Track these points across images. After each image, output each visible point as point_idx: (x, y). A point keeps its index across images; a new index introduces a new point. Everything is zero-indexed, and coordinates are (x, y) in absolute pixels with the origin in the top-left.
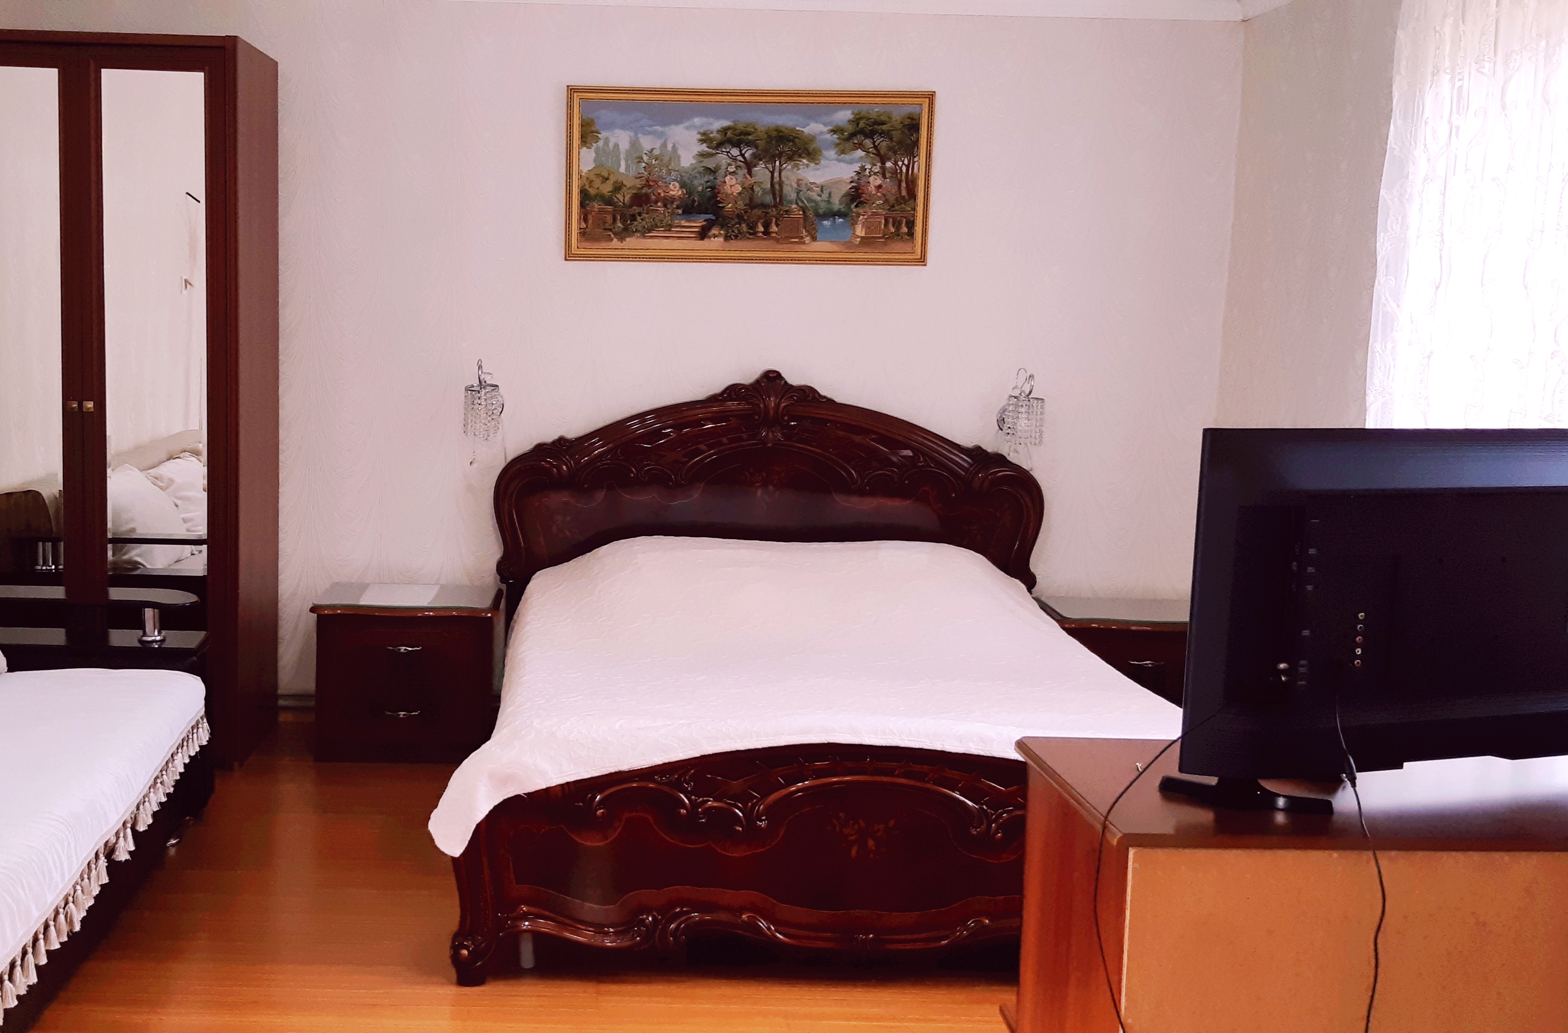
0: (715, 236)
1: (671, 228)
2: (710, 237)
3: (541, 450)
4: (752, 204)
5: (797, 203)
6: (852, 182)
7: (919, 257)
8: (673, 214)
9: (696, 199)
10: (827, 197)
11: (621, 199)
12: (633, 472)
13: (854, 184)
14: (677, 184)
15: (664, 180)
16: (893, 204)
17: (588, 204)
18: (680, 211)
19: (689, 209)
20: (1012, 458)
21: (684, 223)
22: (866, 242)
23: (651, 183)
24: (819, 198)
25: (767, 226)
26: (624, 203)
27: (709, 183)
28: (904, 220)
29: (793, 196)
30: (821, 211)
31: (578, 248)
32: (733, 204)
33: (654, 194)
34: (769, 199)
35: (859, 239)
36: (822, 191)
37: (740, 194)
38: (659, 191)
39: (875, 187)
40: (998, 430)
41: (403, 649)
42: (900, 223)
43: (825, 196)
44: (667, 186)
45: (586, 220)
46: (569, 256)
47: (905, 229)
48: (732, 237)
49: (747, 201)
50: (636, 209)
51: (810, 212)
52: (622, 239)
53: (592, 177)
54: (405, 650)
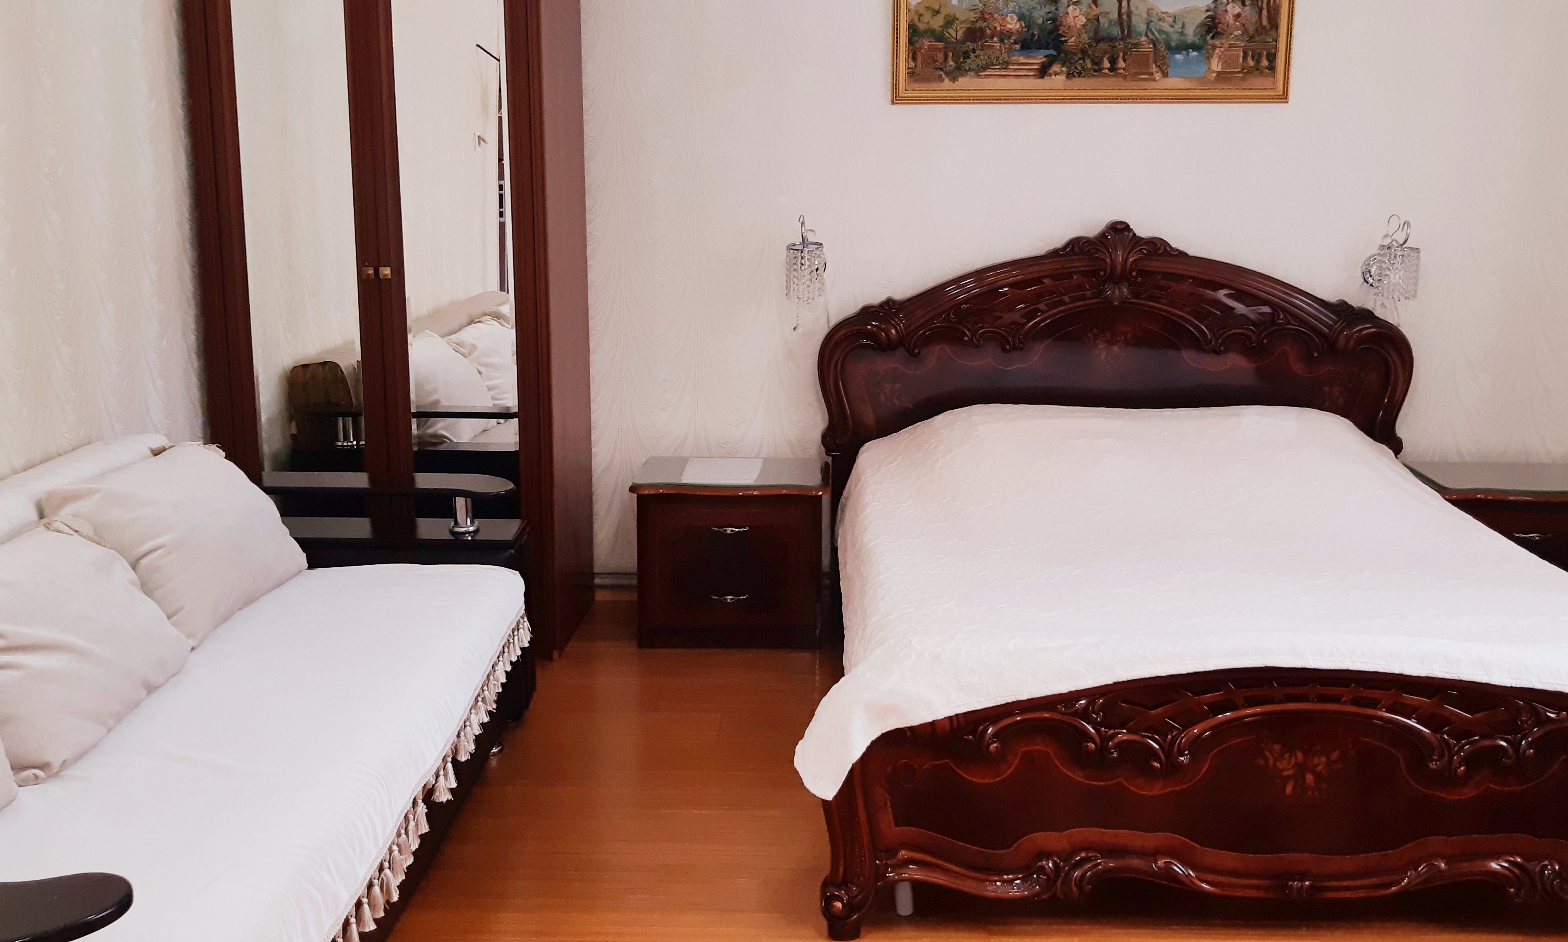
0: (1056, 74)
1: (1008, 65)
2: (1050, 75)
3: (867, 313)
4: (1098, 38)
5: (1146, 35)
6: (1208, 11)
7: (1281, 93)
8: (1010, 50)
9: (1036, 33)
10: (1180, 28)
11: (953, 33)
12: (966, 335)
13: (1209, 13)
14: (1015, 17)
15: (1001, 13)
16: (1253, 34)
17: (917, 41)
18: (1018, 47)
19: (1027, 44)
20: (1379, 313)
21: (1022, 60)
22: (1222, 77)
23: (987, 16)
24: (1170, 30)
25: (1113, 61)
26: (956, 39)
27: (1050, 15)
28: (1265, 53)
29: (1143, 27)
30: (1173, 44)
31: (906, 90)
32: (1077, 37)
33: (990, 29)
34: (1116, 31)
35: (1214, 75)
36: (1175, 21)
37: (1084, 26)
38: (996, 25)
39: (1234, 16)
40: (1363, 283)
41: (729, 530)
42: (1260, 55)
43: (1178, 27)
44: (1004, 19)
45: (914, 59)
46: (896, 98)
47: (1265, 63)
48: (1075, 74)
49: (1092, 34)
50: (970, 45)
51: (1161, 45)
52: (954, 79)
53: (922, 11)
54: (732, 531)
